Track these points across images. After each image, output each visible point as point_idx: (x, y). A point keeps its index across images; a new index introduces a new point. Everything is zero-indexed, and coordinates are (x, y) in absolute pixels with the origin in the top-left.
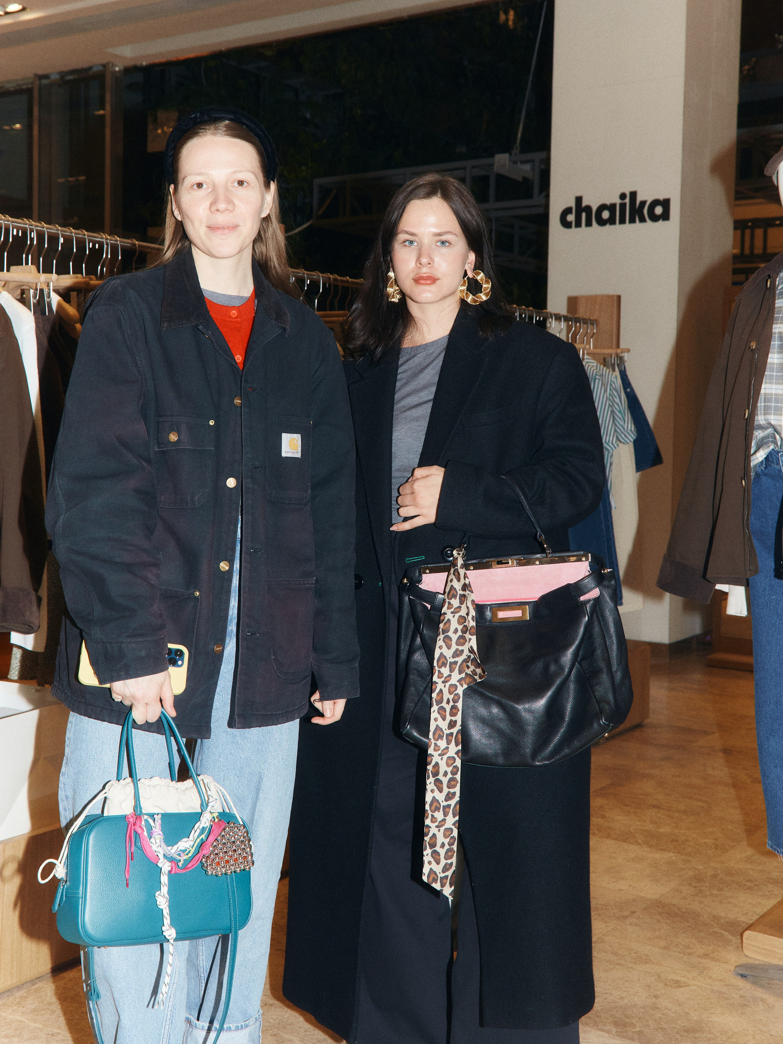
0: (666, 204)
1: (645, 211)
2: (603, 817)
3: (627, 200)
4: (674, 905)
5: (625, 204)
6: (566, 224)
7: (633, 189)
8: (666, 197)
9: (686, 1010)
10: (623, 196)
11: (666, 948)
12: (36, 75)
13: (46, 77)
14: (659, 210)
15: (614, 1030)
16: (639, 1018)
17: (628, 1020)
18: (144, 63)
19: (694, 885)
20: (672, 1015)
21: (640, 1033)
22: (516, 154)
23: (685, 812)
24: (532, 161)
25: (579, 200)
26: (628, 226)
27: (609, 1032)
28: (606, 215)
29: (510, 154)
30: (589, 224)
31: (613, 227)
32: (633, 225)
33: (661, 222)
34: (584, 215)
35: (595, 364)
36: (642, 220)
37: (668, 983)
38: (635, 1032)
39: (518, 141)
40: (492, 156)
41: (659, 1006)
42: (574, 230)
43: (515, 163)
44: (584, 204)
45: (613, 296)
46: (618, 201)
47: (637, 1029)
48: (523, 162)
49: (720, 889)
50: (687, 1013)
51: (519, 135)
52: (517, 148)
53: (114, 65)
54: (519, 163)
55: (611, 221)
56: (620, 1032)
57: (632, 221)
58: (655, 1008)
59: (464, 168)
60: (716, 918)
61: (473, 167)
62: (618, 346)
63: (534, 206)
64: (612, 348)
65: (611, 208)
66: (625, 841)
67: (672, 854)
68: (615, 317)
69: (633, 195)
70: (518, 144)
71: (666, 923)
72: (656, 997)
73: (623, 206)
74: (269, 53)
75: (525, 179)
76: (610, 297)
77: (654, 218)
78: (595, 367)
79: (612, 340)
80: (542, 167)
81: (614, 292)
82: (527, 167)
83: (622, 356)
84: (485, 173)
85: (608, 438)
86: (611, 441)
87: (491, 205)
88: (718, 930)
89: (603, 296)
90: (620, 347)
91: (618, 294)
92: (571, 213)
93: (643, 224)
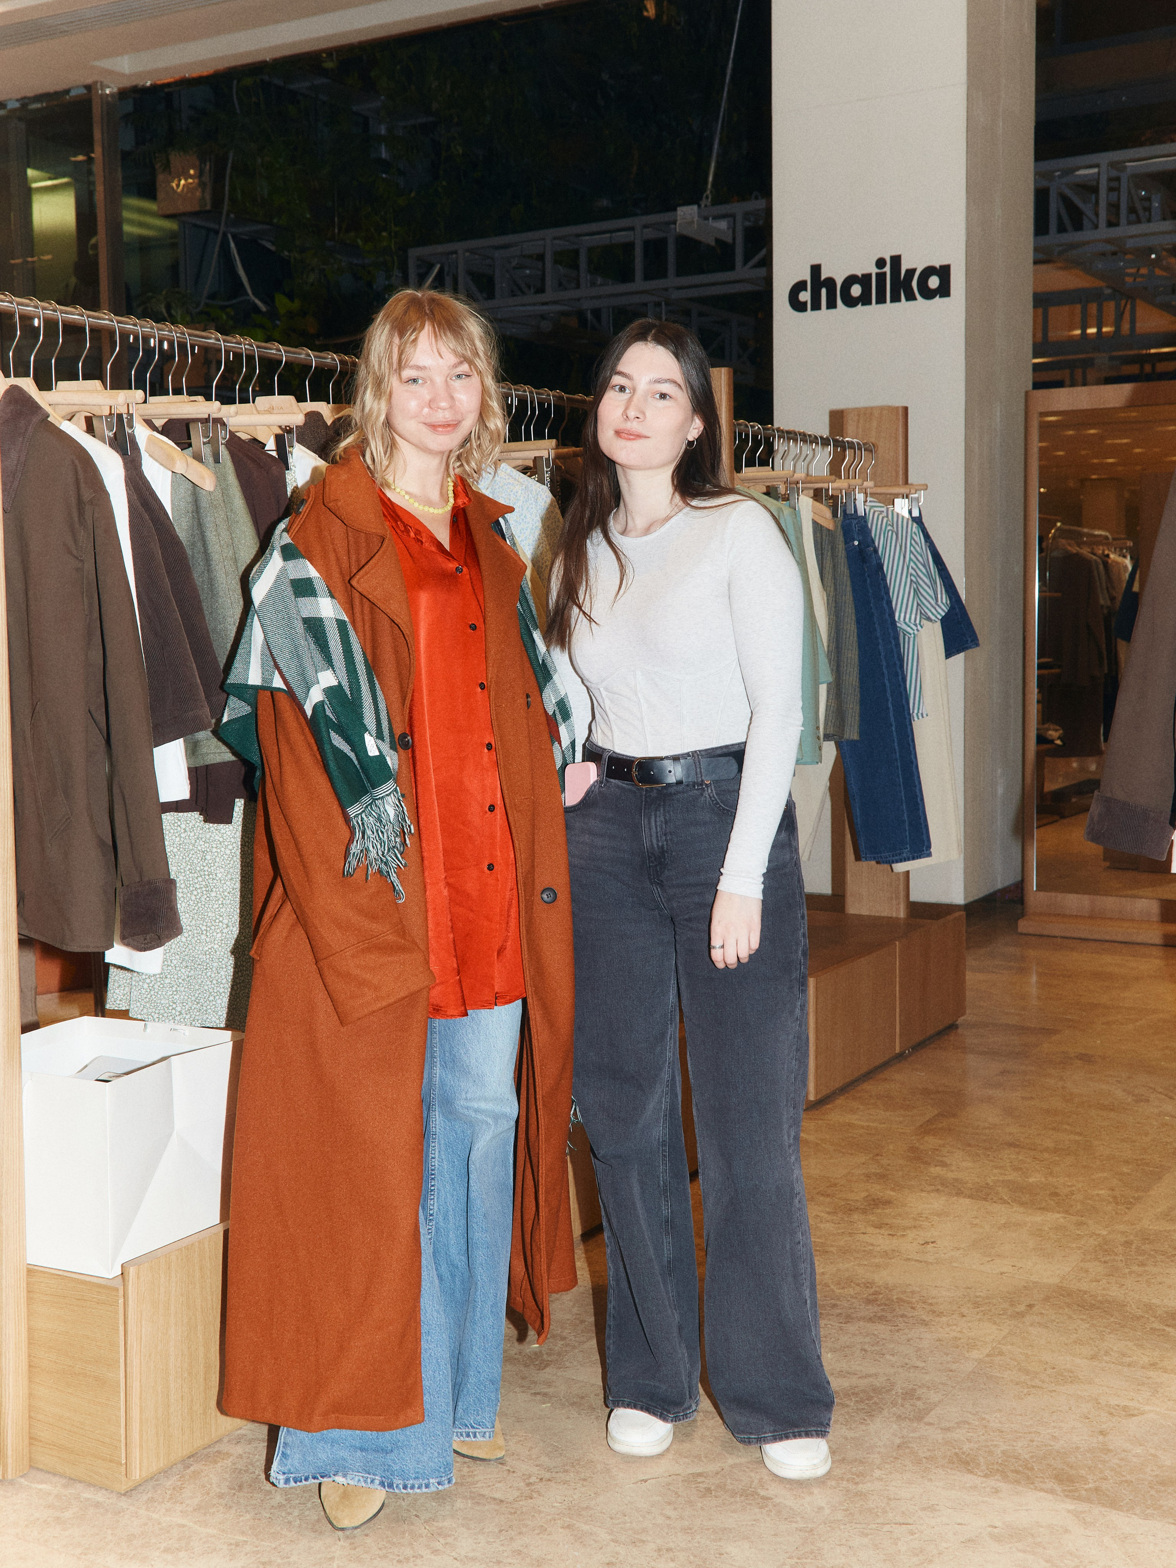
0: (944, 272)
1: (914, 284)
2: (944, 1165)
3: (887, 269)
4: (1085, 1292)
5: (885, 273)
6: (798, 306)
7: (894, 253)
8: (945, 263)
9: (1153, 1451)
10: (881, 263)
11: (1093, 1357)
14: (934, 282)
15: (1058, 1488)
16: (1089, 1468)
17: (1074, 1472)
18: (148, 84)
19: (1103, 1260)
20: (1134, 1459)
21: (1097, 1489)
22: (706, 206)
23: (1055, 1151)
24: (733, 216)
25: (816, 270)
26: (889, 306)
27: (1052, 1491)
28: (856, 290)
29: (699, 206)
30: (832, 305)
31: (866, 308)
32: (896, 305)
33: (937, 300)
34: (824, 291)
35: (884, 509)
36: (911, 297)
37: (1113, 1410)
38: (1090, 1489)
39: (709, 186)
40: (675, 209)
41: (1111, 1447)
42: (810, 314)
43: (706, 218)
44: (823, 277)
45: (897, 407)
46: (874, 271)
47: (1090, 1485)
48: (716, 218)
49: (1142, 1264)
50: (1154, 1456)
51: (711, 179)
52: (707, 197)
53: (103, 87)
54: (711, 219)
55: (865, 299)
56: (1070, 1491)
57: (895, 299)
58: (1106, 1450)
59: (632, 229)
60: (1149, 1307)
61: (645, 226)
62: (906, 482)
63: (734, 282)
64: (897, 485)
65: (864, 280)
66: (985, 1199)
67: (1058, 1215)
68: (901, 439)
69: (896, 260)
70: (708, 192)
71: (1082, 1320)
72: (1102, 1433)
73: (881, 277)
75: (717, 240)
76: (893, 410)
77: (928, 294)
78: (885, 514)
79: (897, 472)
80: (747, 224)
81: (899, 403)
82: (723, 225)
83: (916, 495)
84: (661, 235)
85: (908, 616)
86: (913, 621)
87: (672, 280)
88: (1156, 1325)
89: (882, 408)
90: (910, 480)
91: (904, 404)
92: (806, 290)
93: (912, 303)
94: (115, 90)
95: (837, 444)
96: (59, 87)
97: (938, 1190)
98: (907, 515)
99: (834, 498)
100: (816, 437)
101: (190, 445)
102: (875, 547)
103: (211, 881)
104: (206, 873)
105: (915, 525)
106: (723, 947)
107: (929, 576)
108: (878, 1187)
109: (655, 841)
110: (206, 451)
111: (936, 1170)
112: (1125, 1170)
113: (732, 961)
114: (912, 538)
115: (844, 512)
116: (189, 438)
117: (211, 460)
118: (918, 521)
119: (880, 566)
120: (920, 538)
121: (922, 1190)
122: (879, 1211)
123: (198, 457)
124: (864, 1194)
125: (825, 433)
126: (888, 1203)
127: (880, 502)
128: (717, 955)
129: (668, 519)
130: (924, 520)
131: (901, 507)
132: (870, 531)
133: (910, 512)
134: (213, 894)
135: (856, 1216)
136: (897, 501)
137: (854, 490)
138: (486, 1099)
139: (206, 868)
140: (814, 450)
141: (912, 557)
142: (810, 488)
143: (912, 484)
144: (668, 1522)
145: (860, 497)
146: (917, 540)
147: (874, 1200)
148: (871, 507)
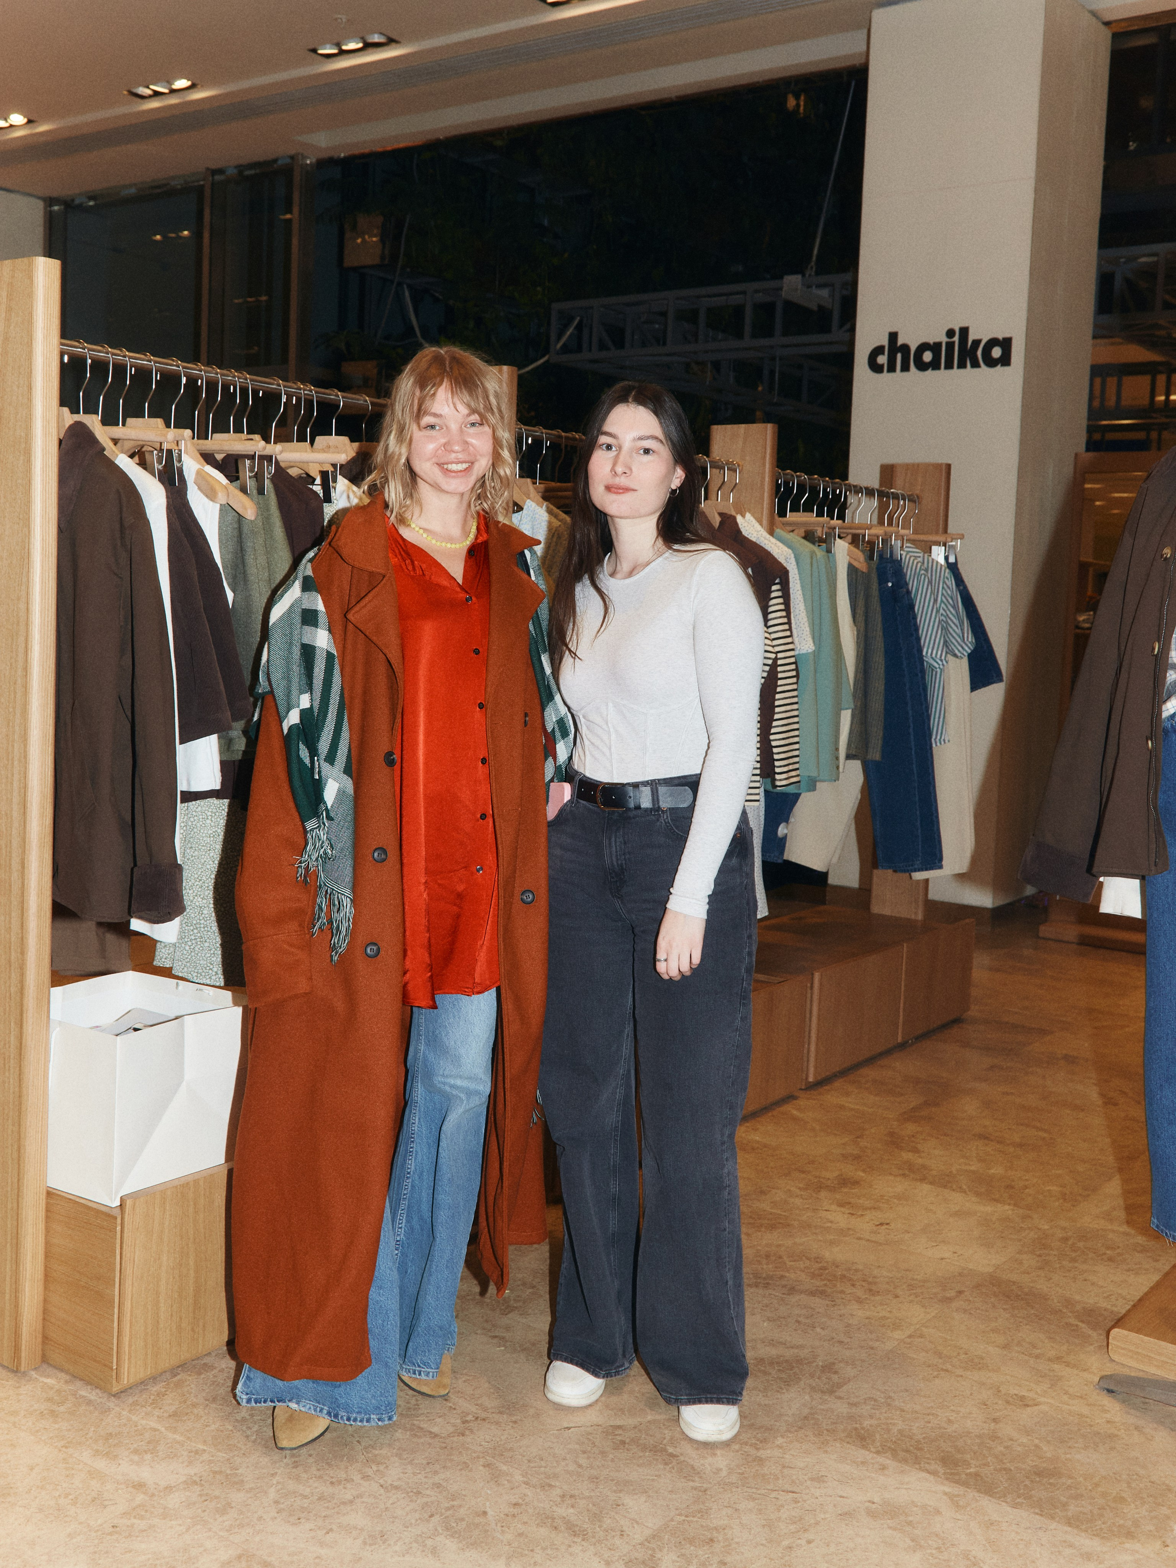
0: (1006, 344)
1: (979, 353)
2: (916, 1150)
3: (956, 339)
4: (1014, 1283)
5: (954, 342)
6: (876, 368)
7: (964, 325)
8: (1007, 335)
9: (1037, 1441)
10: (950, 333)
11: (1005, 1347)
12: (208, 169)
13: (220, 171)
14: (996, 352)
15: (941, 1470)
16: (975, 1453)
17: (960, 1456)
18: (342, 155)
19: (1038, 1253)
20: (1019, 1449)
21: (977, 1475)
22: (810, 275)
23: (1021, 1145)
24: (832, 285)
25: (893, 336)
26: (955, 371)
27: (934, 1473)
28: (928, 356)
29: (804, 275)
30: (905, 368)
31: (936, 372)
32: (962, 371)
33: (999, 368)
34: (899, 356)
35: (920, 555)
36: (975, 365)
37: (1011, 1400)
38: (970, 1474)
39: (814, 258)
40: (781, 278)
41: (1000, 1435)
42: (886, 376)
43: (809, 287)
44: (900, 342)
45: (941, 465)
46: (944, 339)
47: (972, 1470)
48: (819, 286)
49: (1074, 1260)
50: (1037, 1446)
51: (815, 252)
52: (812, 268)
53: (305, 158)
54: (814, 288)
55: (935, 365)
56: (952, 1474)
57: (962, 365)
58: (994, 1437)
59: (744, 293)
60: (1068, 1303)
61: (757, 291)
62: (945, 531)
63: (831, 343)
64: (937, 533)
65: (935, 348)
66: (945, 1187)
67: (1007, 1207)
68: (943, 493)
69: (964, 331)
70: (813, 264)
71: (1004, 1309)
72: (995, 1420)
73: (950, 346)
74: (499, 143)
75: (820, 307)
76: (938, 466)
77: (991, 363)
78: (920, 560)
79: (938, 521)
80: (845, 292)
81: (943, 460)
82: (825, 293)
83: (954, 543)
84: (768, 299)
85: (934, 652)
86: (938, 656)
87: (778, 340)
88: (1073, 1321)
89: (928, 465)
90: (949, 531)
91: (949, 462)
92: (883, 353)
93: (976, 370)
94: (314, 160)
95: (881, 494)
96: (270, 156)
97: (904, 1175)
98: (942, 561)
99: (871, 544)
100: (861, 488)
101: (237, 478)
102: (908, 589)
105: (947, 570)
106: (666, 960)
108: (852, 1168)
109: (614, 859)
110: (251, 484)
111: (906, 1156)
112: (1080, 1168)
113: (674, 973)
114: (944, 582)
115: (881, 556)
116: (237, 472)
117: (255, 492)
118: (953, 568)
119: (912, 606)
120: (951, 583)
121: (891, 1174)
122: (846, 1190)
123: (243, 490)
124: (837, 1173)
125: (875, 484)
126: (856, 1183)
127: (917, 548)
128: (661, 967)
129: (648, 564)
130: (960, 566)
131: (938, 554)
132: (905, 575)
133: (946, 558)
135: (823, 1194)
136: (933, 548)
137: (891, 537)
138: (461, 1077)
141: (944, 599)
142: (849, 534)
143: (949, 534)
144: (580, 1470)
145: (896, 543)
146: (949, 583)
147: (844, 1180)
148: (908, 552)
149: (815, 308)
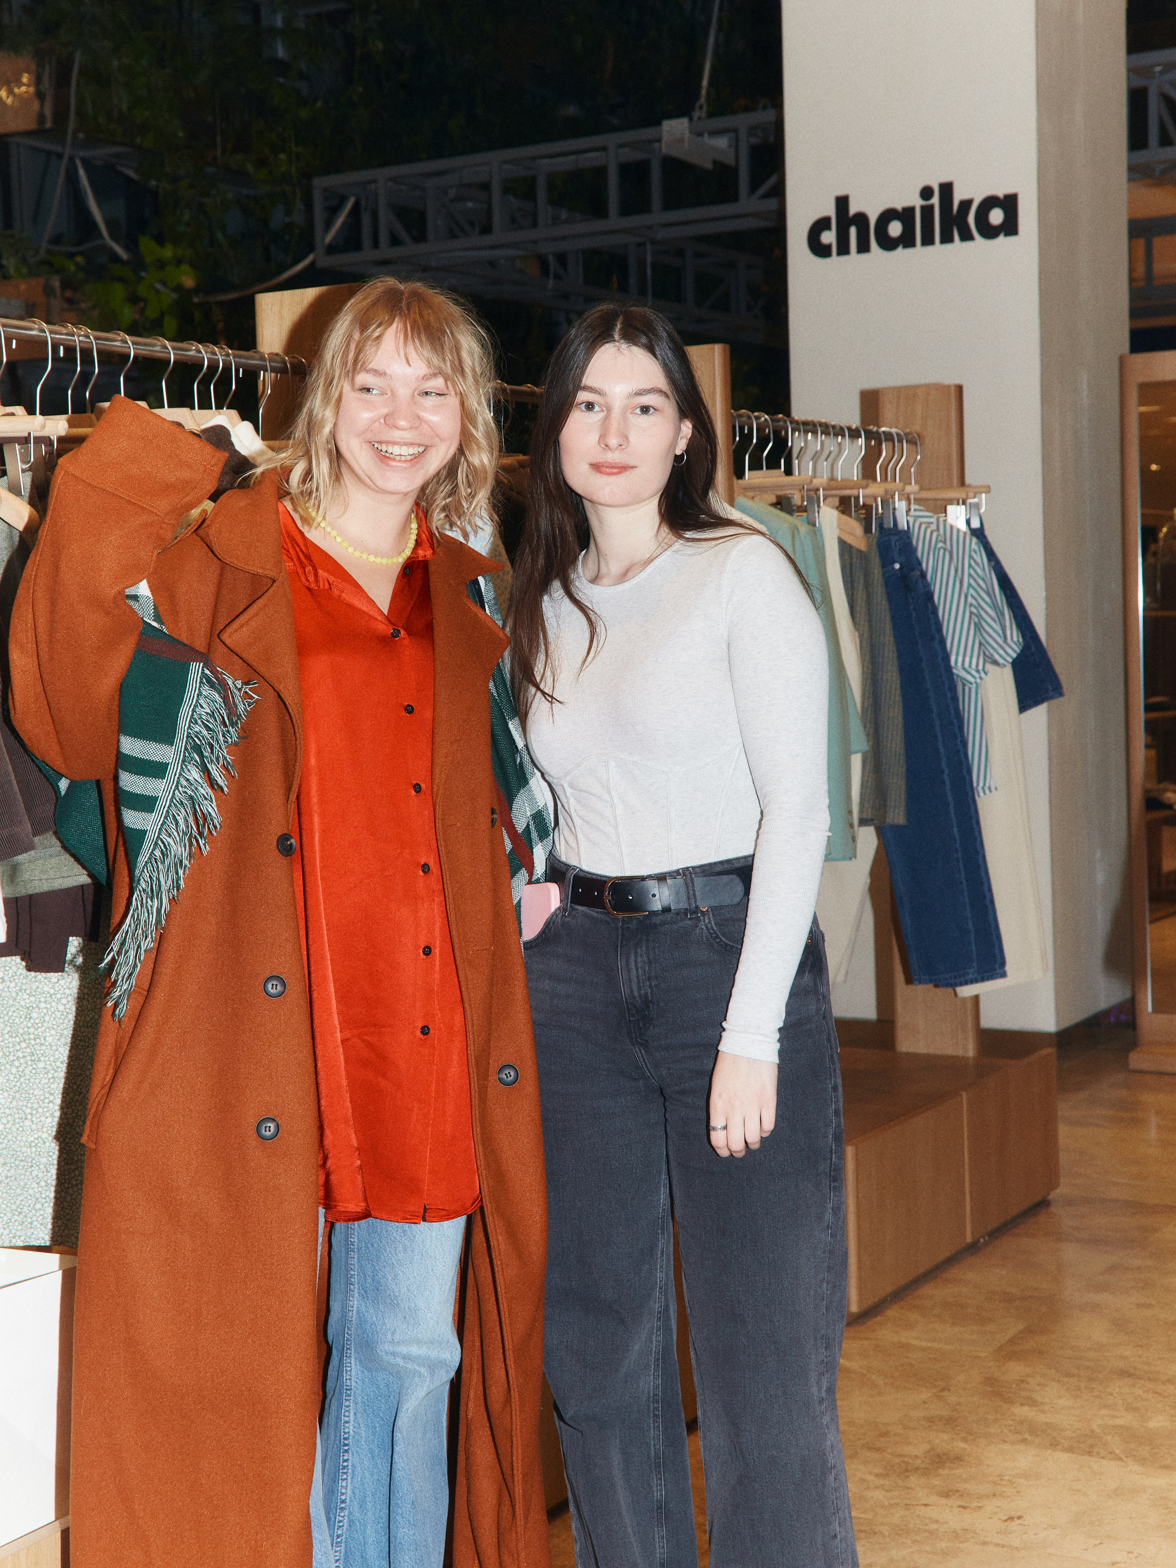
0: (1009, 203)
1: (971, 219)
2: (1033, 1403)
3: (935, 200)
5: (931, 207)
6: (819, 250)
7: (945, 179)
8: (1010, 190)
10: (926, 193)
14: (996, 217)
22: (700, 118)
24: (736, 131)
25: (842, 203)
26: (938, 249)
28: (895, 229)
29: (691, 119)
30: (864, 247)
31: (909, 251)
32: (948, 246)
33: (1001, 239)
34: (853, 231)
35: (934, 520)
36: (966, 236)
40: (657, 123)
42: (835, 260)
43: (701, 134)
44: (853, 210)
45: (949, 387)
46: (917, 202)
48: (714, 133)
51: (705, 82)
52: (701, 107)
54: (706, 135)
55: (907, 240)
57: (947, 239)
59: (604, 149)
61: (622, 146)
62: (962, 483)
63: (737, 216)
64: (950, 487)
65: (906, 215)
66: (1090, 1454)
68: (955, 427)
69: (947, 189)
70: (703, 100)
73: (927, 211)
75: (715, 163)
76: (943, 389)
77: (989, 232)
78: (934, 527)
79: (949, 469)
80: (753, 140)
81: (950, 379)
82: (722, 142)
83: (976, 500)
84: (639, 156)
85: (967, 660)
86: (973, 666)
87: (657, 216)
89: (928, 387)
90: (968, 480)
91: (958, 381)
92: (829, 228)
93: (968, 244)
95: (869, 435)
97: (1024, 1441)
98: (963, 527)
99: (868, 508)
100: (842, 429)
102: (922, 570)
103: (37, 1048)
104: (32, 1037)
105: (974, 540)
106: (726, 1127)
107: (995, 606)
108: (945, 1436)
109: (634, 989)
110: (24, 479)
111: (1024, 1412)
113: (738, 1146)
114: (971, 557)
115: (881, 526)
118: (979, 534)
119: (930, 596)
120: (982, 557)
121: (1005, 1441)
122: (946, 1471)
123: (15, 489)
124: (926, 1447)
125: (855, 421)
126: (958, 1459)
127: (927, 511)
128: (718, 1139)
129: (650, 560)
130: (987, 532)
131: (957, 516)
132: (916, 549)
133: (968, 522)
134: (41, 1065)
135: (914, 1481)
136: (950, 508)
137: (893, 497)
138: (419, 1342)
139: (31, 1030)
140: (840, 444)
141: (972, 582)
142: (835, 496)
143: (969, 486)
145: (901, 506)
146: (978, 559)
147: (938, 1456)
148: (916, 517)
149: (709, 165)
